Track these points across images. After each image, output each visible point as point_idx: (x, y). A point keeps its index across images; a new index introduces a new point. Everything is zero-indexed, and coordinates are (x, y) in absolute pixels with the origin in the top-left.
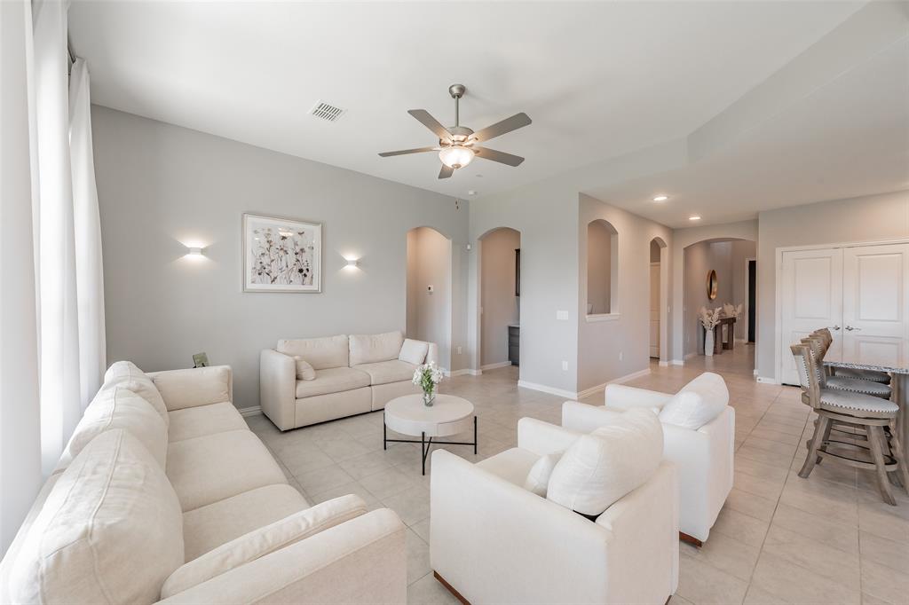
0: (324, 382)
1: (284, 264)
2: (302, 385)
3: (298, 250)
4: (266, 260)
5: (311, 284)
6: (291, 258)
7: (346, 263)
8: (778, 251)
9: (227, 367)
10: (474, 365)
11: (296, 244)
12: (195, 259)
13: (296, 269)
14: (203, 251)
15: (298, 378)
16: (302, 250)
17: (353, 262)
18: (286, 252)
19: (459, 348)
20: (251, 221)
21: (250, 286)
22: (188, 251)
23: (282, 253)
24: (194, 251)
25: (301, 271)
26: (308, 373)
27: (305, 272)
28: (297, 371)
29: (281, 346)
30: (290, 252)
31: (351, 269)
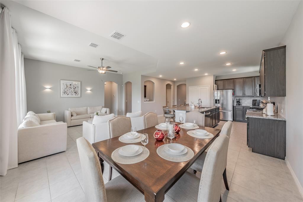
0: (78, 117)
1: (71, 91)
2: (73, 117)
3: (74, 87)
4: (66, 90)
5: (78, 95)
6: (73, 89)
7: (88, 90)
8: (189, 87)
9: (55, 113)
10: (124, 114)
11: (74, 86)
12: (48, 90)
13: (74, 92)
14: (50, 88)
15: (72, 116)
16: (75, 88)
17: (89, 90)
18: (71, 88)
19: (120, 110)
20: (62, 82)
21: (62, 96)
22: (46, 88)
23: (70, 88)
24: (48, 89)
25: (75, 92)
26: (74, 114)
27: (76, 92)
28: (71, 114)
29: (69, 109)
30: (72, 88)
31: (89, 92)
